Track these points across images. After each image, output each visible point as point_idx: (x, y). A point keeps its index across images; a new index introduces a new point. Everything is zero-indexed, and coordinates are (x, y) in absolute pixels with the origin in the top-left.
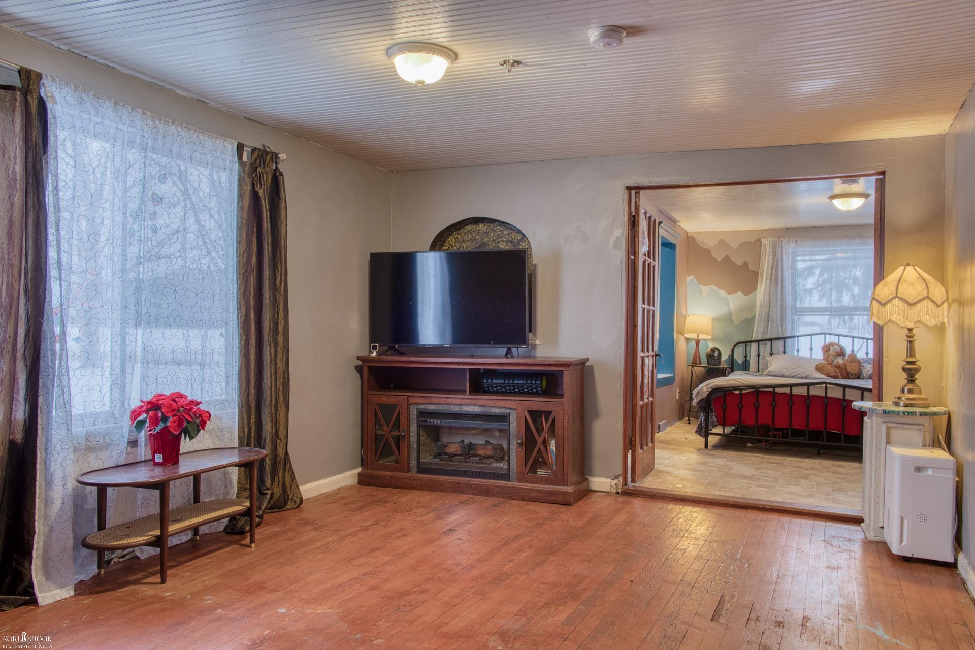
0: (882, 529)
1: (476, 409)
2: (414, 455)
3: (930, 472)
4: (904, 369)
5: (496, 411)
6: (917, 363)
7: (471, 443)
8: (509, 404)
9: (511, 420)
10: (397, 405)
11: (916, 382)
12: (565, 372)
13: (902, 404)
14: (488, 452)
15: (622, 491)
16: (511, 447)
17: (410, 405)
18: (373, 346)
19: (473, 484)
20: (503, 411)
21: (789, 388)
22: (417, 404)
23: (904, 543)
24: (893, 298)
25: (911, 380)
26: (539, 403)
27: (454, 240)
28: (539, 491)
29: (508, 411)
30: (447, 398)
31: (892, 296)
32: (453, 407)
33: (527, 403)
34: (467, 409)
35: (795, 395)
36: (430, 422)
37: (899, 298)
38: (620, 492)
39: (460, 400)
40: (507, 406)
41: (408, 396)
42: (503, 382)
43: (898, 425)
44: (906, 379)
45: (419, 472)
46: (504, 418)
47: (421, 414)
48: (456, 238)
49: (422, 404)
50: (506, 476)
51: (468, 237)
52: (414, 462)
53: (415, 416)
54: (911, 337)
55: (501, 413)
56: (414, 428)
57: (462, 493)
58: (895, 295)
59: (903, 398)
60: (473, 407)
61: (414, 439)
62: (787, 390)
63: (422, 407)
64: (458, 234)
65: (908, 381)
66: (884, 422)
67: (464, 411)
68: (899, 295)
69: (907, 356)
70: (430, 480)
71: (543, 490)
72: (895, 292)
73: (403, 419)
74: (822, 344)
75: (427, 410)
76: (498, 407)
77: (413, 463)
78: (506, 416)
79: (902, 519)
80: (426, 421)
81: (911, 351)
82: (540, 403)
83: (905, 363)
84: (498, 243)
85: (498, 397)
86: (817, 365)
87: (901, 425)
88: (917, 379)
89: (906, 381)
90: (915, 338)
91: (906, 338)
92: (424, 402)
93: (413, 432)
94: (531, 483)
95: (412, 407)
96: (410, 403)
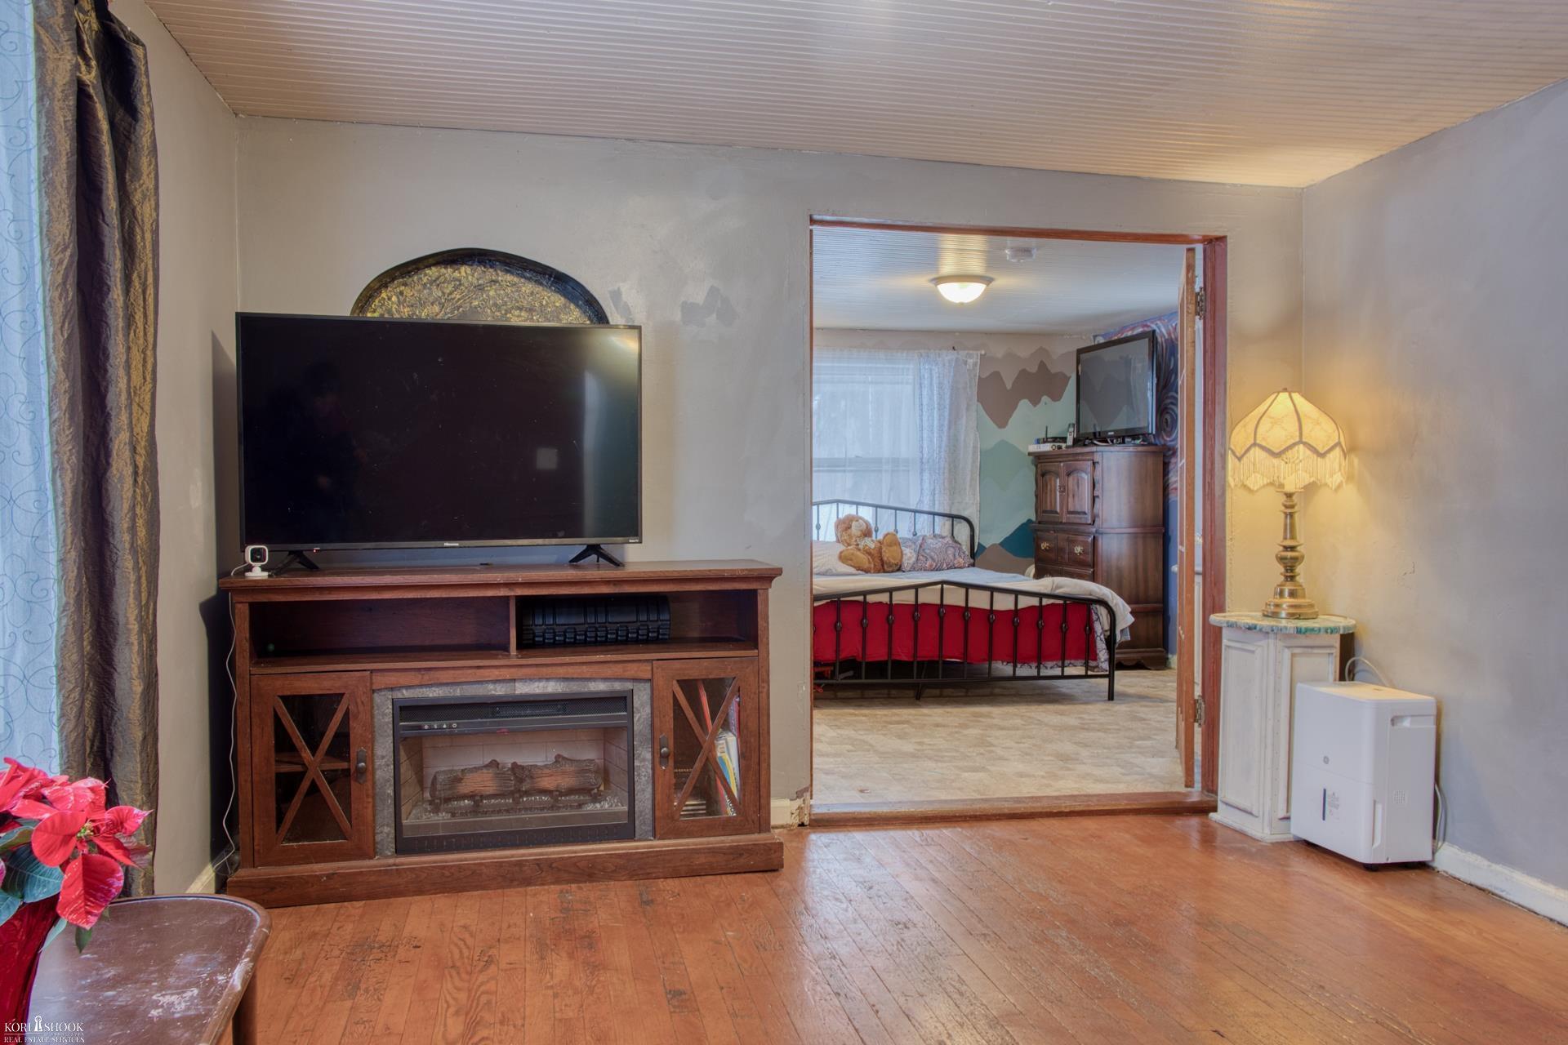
0: (1285, 823)
1: (551, 688)
2: (386, 812)
3: (1407, 723)
4: (1281, 559)
5: (599, 687)
6: (1298, 548)
7: (514, 764)
8: (633, 670)
9: (637, 703)
10: (343, 694)
11: (1297, 578)
12: (759, 591)
13: (1283, 614)
14: (566, 782)
15: (811, 820)
16: (637, 763)
17: (374, 691)
18: (254, 552)
19: (555, 859)
20: (618, 686)
21: (888, 594)
22: (392, 689)
23: (1377, 843)
24: (1294, 445)
25: (1290, 576)
26: (705, 663)
27: (394, 299)
28: (713, 851)
29: (629, 685)
30: (479, 667)
31: (1293, 441)
32: (491, 686)
33: (677, 665)
34: (523, 689)
35: (896, 604)
36: (431, 728)
37: (1305, 444)
38: (806, 823)
39: (513, 670)
40: (629, 674)
41: (372, 671)
42: (582, 621)
43: (1306, 650)
44: (1281, 574)
45: (399, 851)
46: (621, 701)
47: (406, 710)
48: (401, 293)
49: (408, 687)
50: (624, 830)
51: (430, 294)
52: (386, 830)
53: (389, 719)
54: (1292, 507)
55: (612, 692)
56: (384, 748)
57: (529, 884)
58: (1297, 439)
59: (1284, 606)
60: (542, 684)
61: (383, 771)
62: (884, 598)
63: (406, 694)
64: (405, 285)
65: (1286, 577)
66: (1288, 647)
67: (521, 695)
68: (1304, 440)
69: (1285, 538)
70: (444, 867)
71: (720, 848)
72: (1297, 434)
73: (356, 729)
74: (834, 519)
75: (418, 699)
76: (605, 679)
77: (385, 832)
78: (625, 698)
79: (1375, 802)
80: (420, 728)
81: (1290, 530)
82: (702, 663)
83: (1281, 548)
84: (507, 312)
85: (609, 657)
86: (841, 553)
87: (1310, 650)
88: (1299, 574)
89: (1282, 578)
90: (1296, 508)
91: (1283, 508)
92: (417, 682)
93: (383, 757)
94: (690, 835)
95: (377, 698)
96: (374, 688)
